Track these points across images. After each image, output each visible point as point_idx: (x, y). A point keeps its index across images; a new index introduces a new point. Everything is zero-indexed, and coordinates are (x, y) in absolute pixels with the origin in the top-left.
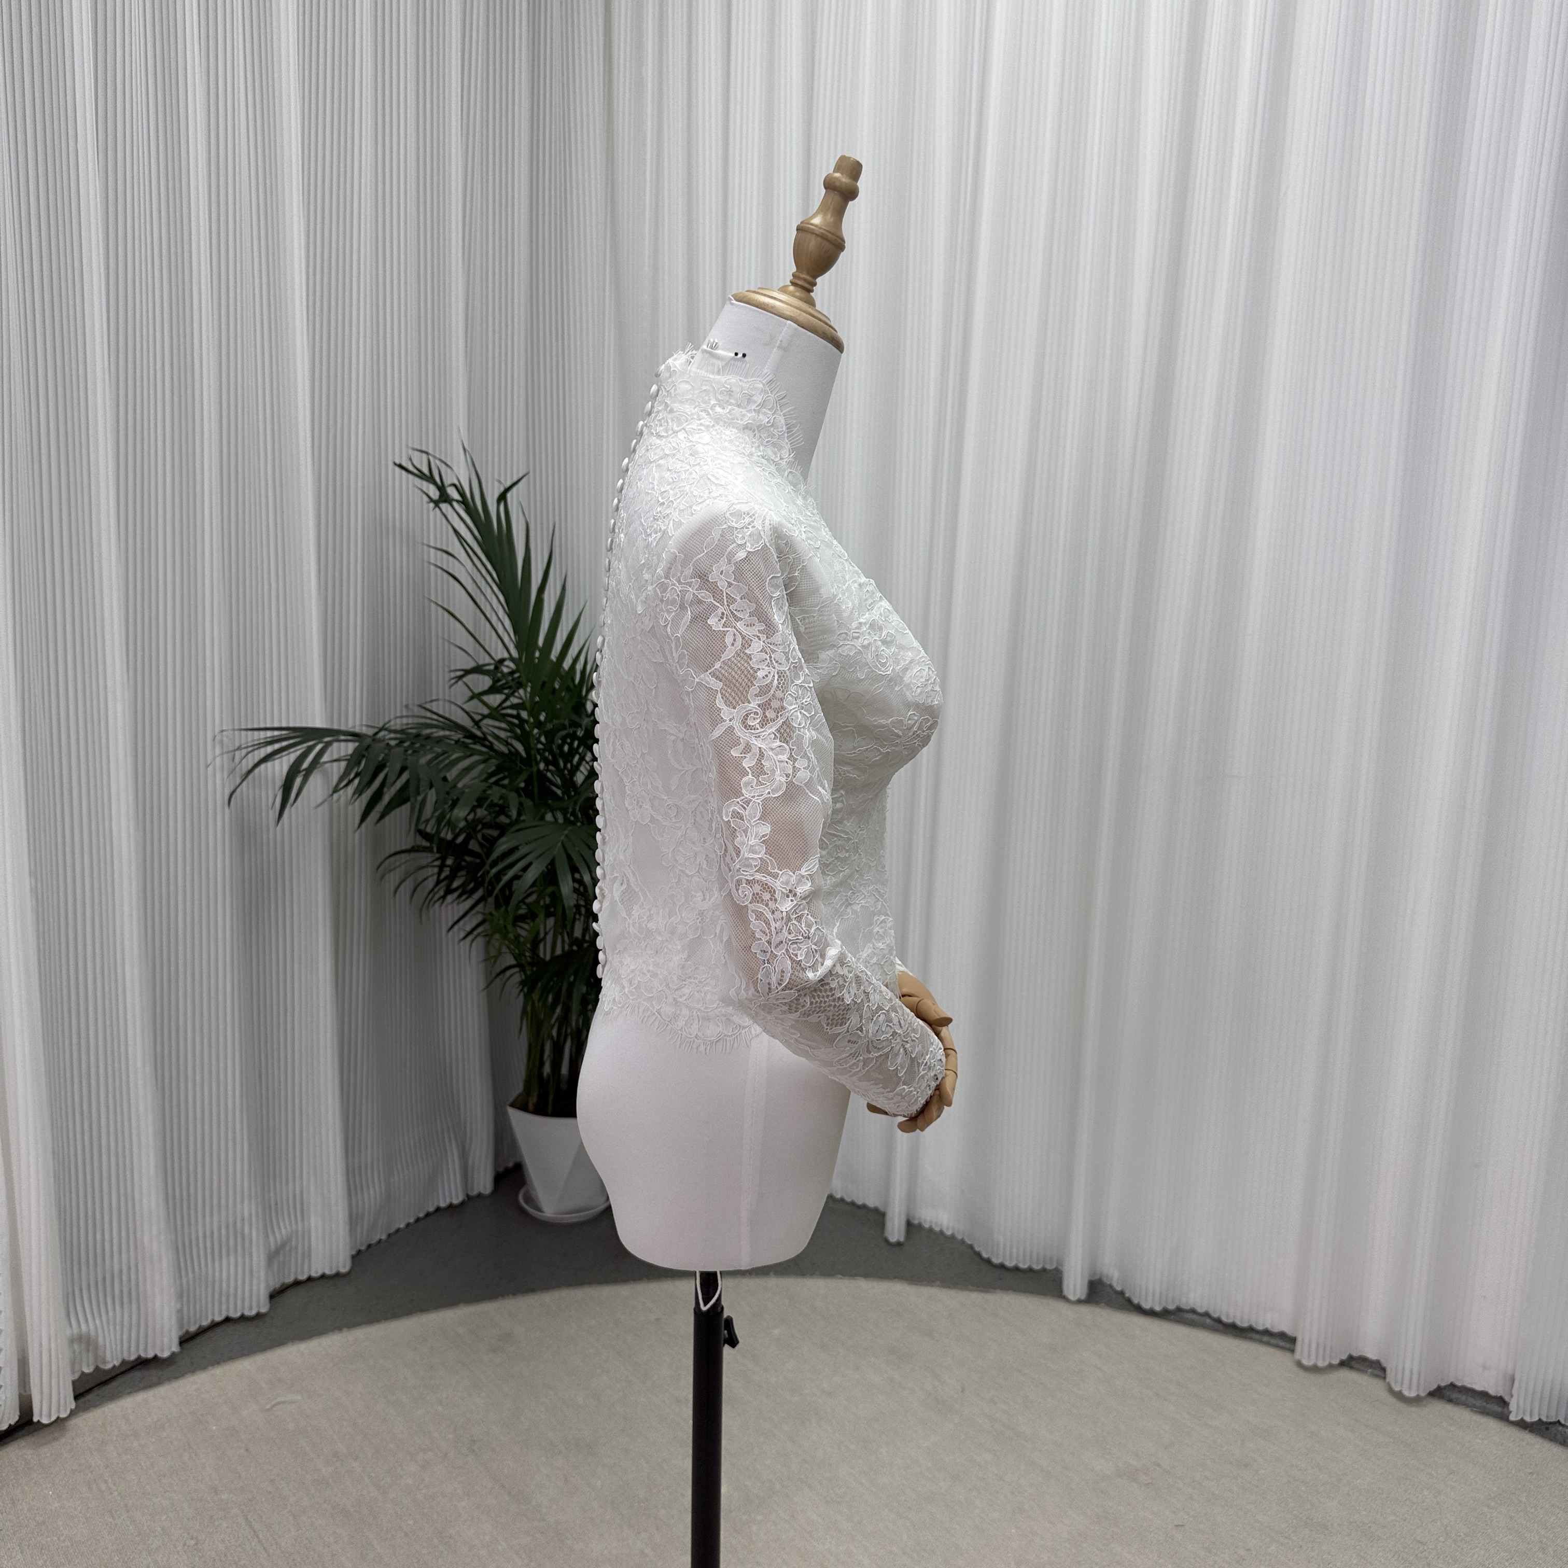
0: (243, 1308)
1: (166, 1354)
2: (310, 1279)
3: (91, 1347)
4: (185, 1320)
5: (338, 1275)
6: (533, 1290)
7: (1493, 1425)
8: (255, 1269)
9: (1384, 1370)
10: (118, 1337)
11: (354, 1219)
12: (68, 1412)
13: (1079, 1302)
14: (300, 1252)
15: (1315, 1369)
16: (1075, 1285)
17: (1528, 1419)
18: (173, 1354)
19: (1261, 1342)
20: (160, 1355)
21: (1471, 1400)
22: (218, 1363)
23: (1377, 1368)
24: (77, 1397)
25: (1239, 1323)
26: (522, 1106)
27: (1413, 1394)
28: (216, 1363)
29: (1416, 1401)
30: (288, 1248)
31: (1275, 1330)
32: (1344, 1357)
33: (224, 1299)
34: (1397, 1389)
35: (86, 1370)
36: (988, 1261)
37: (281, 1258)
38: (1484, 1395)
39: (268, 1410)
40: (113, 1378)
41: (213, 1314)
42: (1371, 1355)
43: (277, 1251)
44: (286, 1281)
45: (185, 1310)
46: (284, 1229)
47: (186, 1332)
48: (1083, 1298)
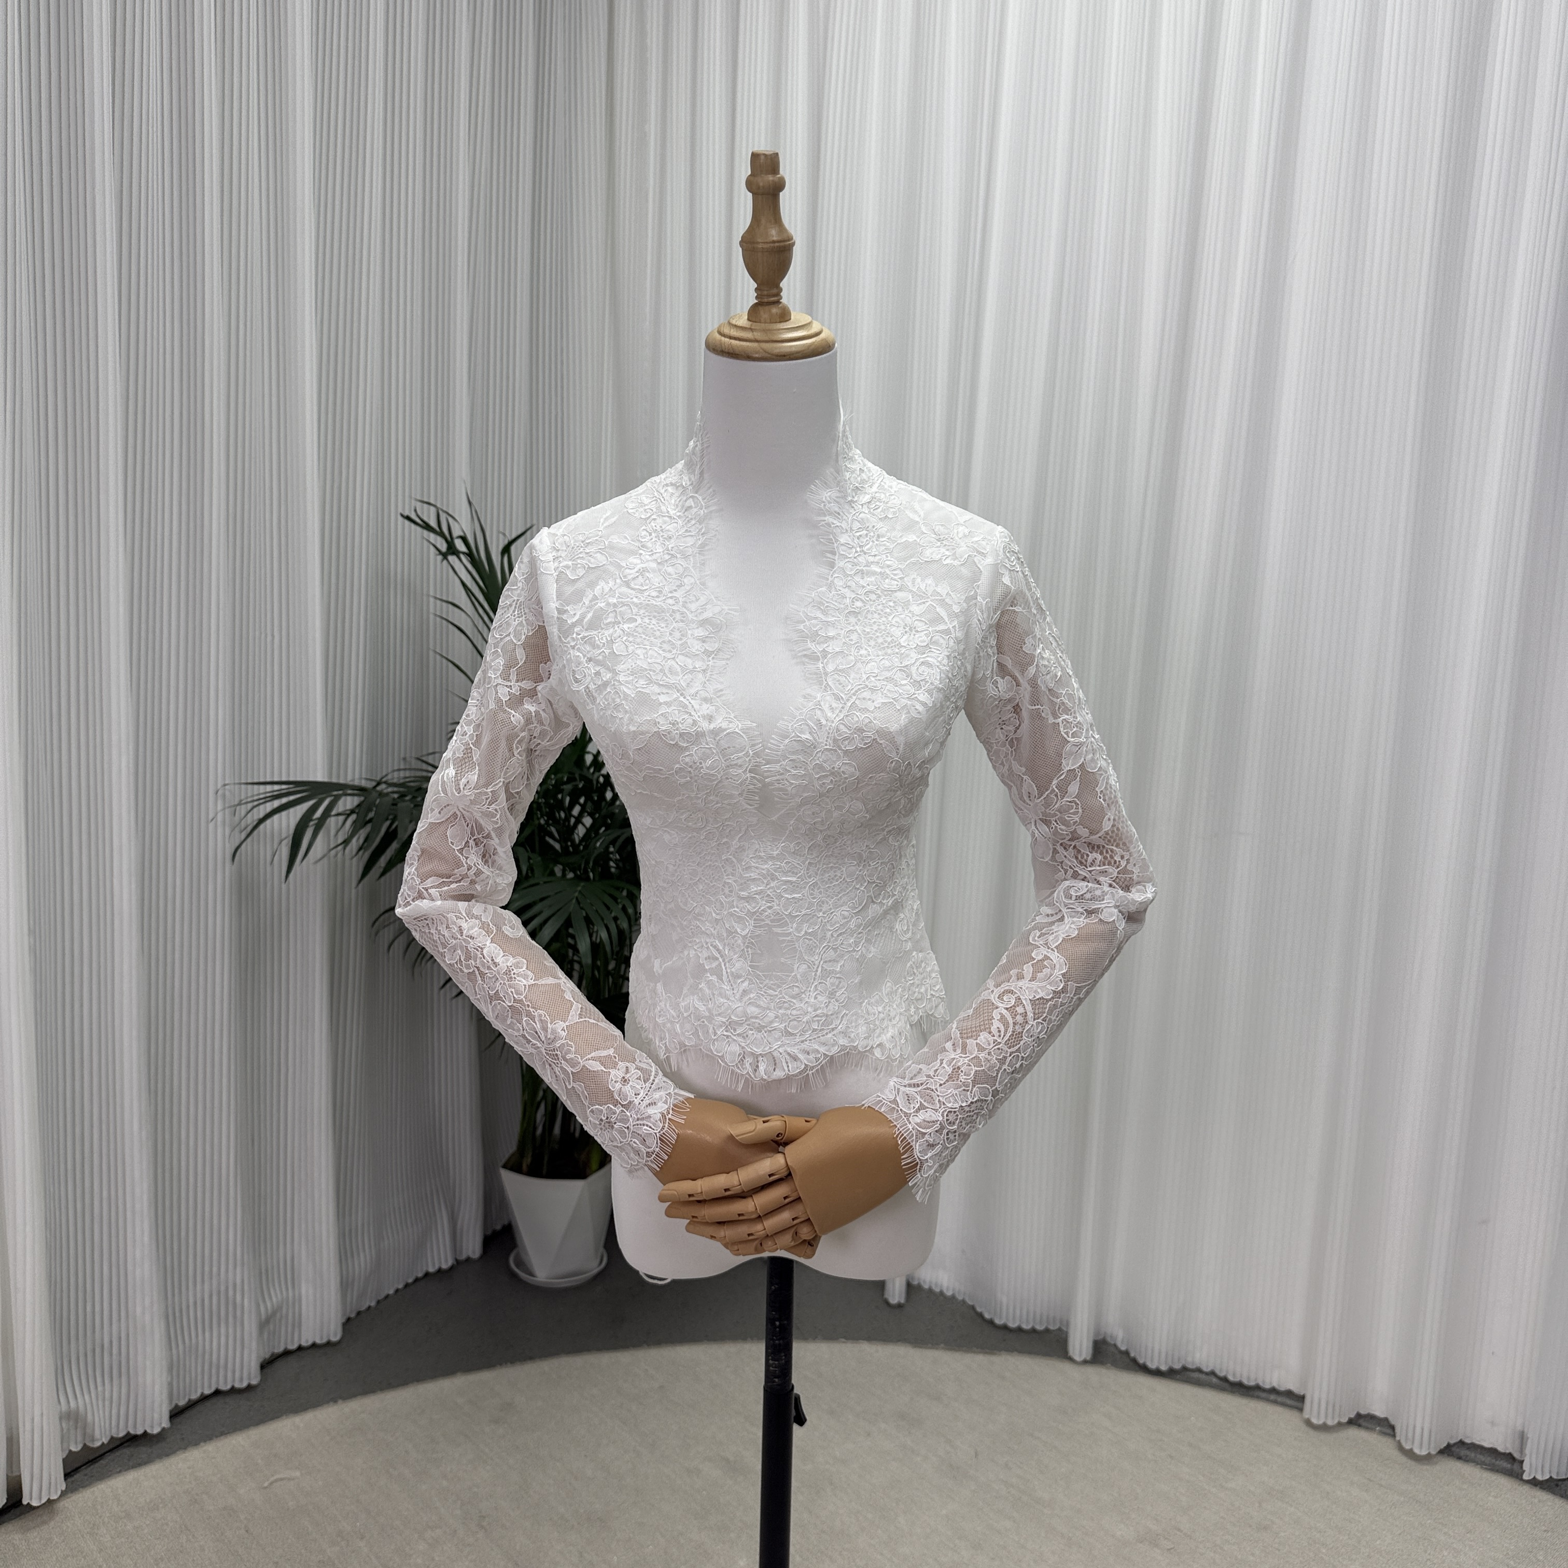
0: (234, 1381)
1: (156, 1430)
2: (300, 1348)
3: (79, 1424)
4: (175, 1395)
5: (329, 1343)
6: (531, 1358)
7: (1503, 1482)
8: (246, 1338)
9: (1393, 1428)
10: (107, 1413)
11: (345, 1285)
12: (59, 1493)
13: (1085, 1362)
14: (290, 1321)
15: (1324, 1428)
16: (1080, 1345)
17: (1540, 1477)
18: (163, 1429)
19: (1268, 1400)
20: (149, 1431)
21: (1481, 1458)
22: (211, 1439)
23: (1386, 1427)
24: (67, 1475)
25: (1245, 1382)
26: (514, 1166)
27: (1424, 1453)
28: (209, 1437)
29: (1427, 1459)
30: (278, 1315)
31: (1282, 1389)
32: (1353, 1415)
33: (214, 1371)
34: (1407, 1447)
35: (74, 1449)
36: (991, 1322)
37: (271, 1327)
38: (1493, 1451)
39: (266, 1488)
40: (101, 1456)
41: (203, 1387)
42: (1379, 1413)
43: (268, 1321)
44: (276, 1351)
45: (175, 1383)
46: (275, 1297)
47: (177, 1406)
48: (1088, 1358)
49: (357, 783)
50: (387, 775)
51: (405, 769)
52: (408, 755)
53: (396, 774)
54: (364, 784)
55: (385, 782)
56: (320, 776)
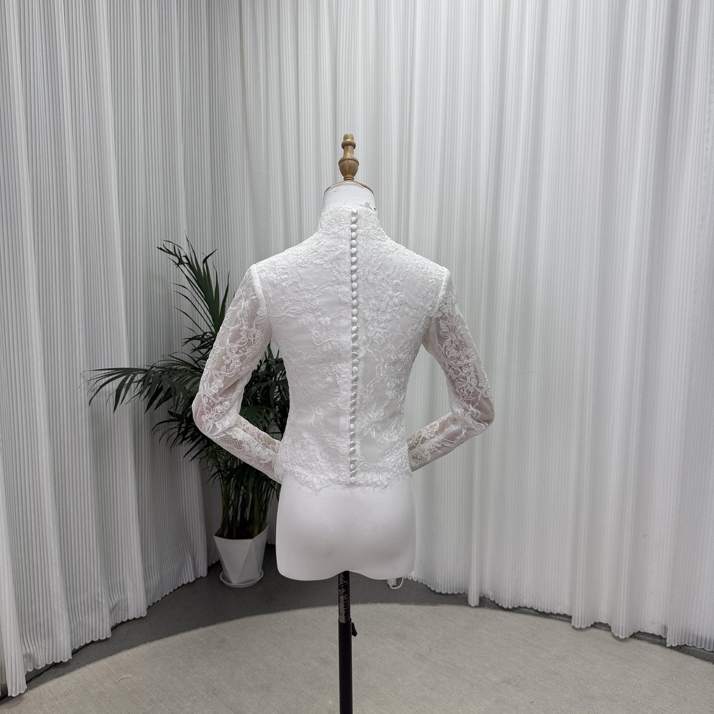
1: (66, 661)
2: (128, 620)
3: (31, 660)
4: (73, 644)
5: (141, 618)
6: (232, 619)
7: (658, 648)
8: (104, 617)
9: (610, 627)
10: (44, 654)
11: (147, 591)
12: (24, 690)
13: (476, 607)
14: (123, 609)
15: (581, 629)
16: (473, 600)
17: (673, 645)
18: (69, 660)
19: (556, 619)
20: (63, 661)
21: (648, 638)
22: (91, 663)
23: (607, 627)
24: (27, 682)
25: (546, 611)
26: (220, 535)
27: (623, 637)
28: (89, 662)
29: (625, 640)
30: (118, 607)
31: (562, 613)
32: (593, 623)
33: (90, 632)
34: (616, 635)
35: (29, 671)
36: (434, 591)
37: (115, 612)
38: (653, 635)
39: (117, 683)
40: (42, 673)
41: (86, 640)
42: (604, 621)
43: (113, 609)
44: (118, 622)
45: (73, 639)
46: (116, 598)
47: (74, 649)
48: (477, 605)
49: (142, 368)
50: (155, 363)
51: (163, 360)
52: (165, 354)
53: (159, 362)
54: (146, 368)
55: (155, 367)
56: (126, 365)
